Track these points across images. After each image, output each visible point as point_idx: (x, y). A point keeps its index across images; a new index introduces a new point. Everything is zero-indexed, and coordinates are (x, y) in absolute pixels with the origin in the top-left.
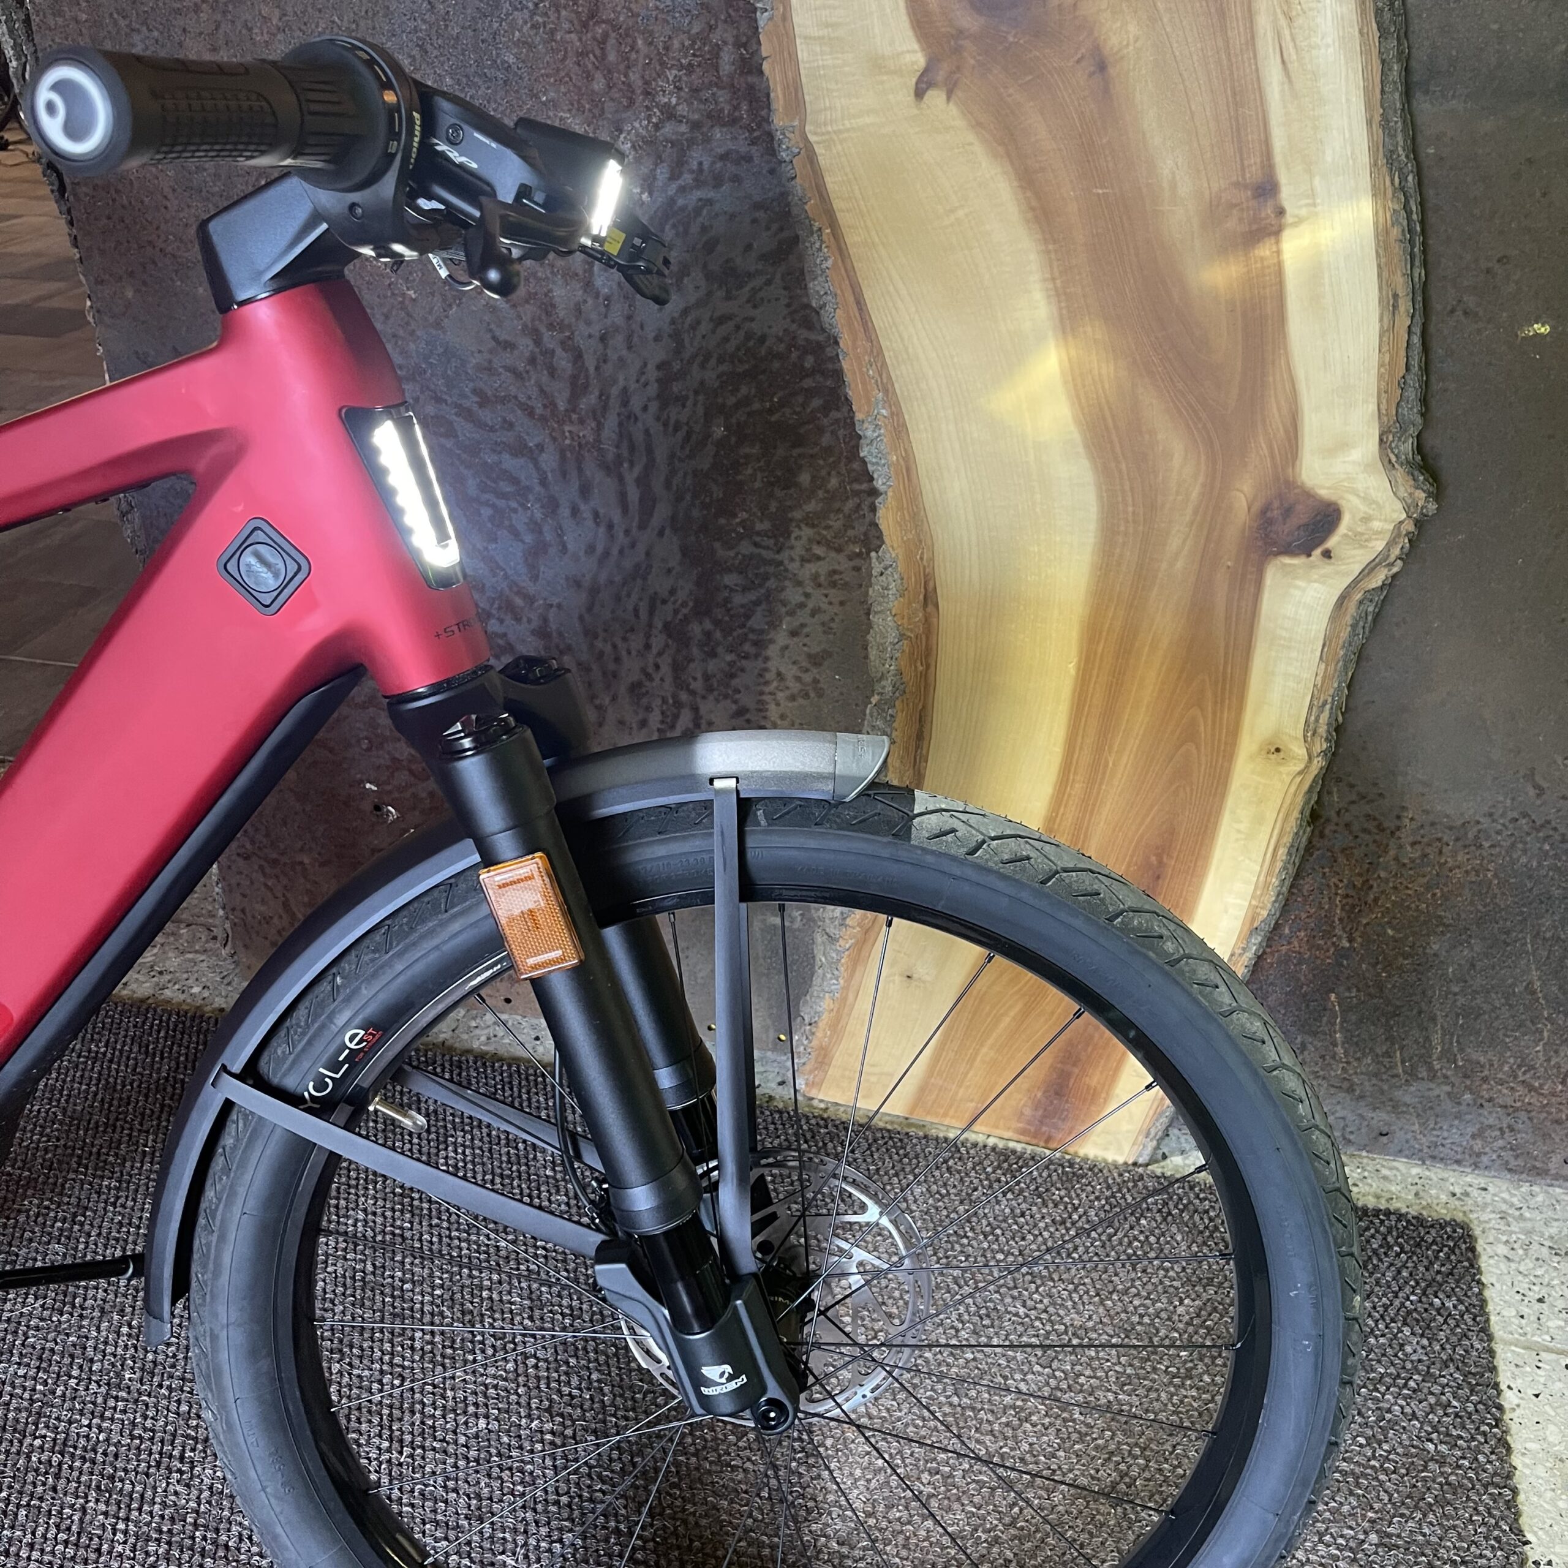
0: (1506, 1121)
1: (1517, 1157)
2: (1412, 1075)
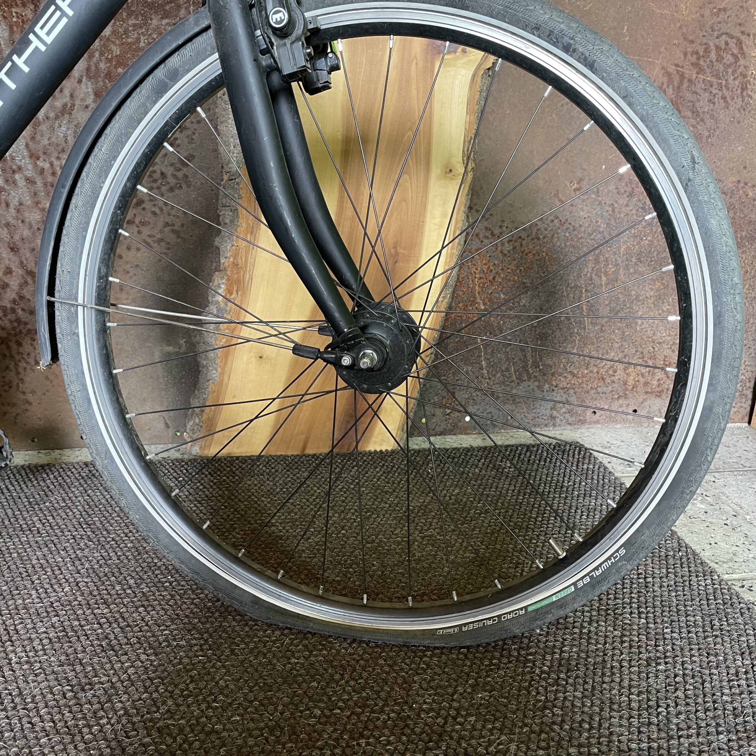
0: (565, 396)
1: (572, 416)
2: (520, 379)
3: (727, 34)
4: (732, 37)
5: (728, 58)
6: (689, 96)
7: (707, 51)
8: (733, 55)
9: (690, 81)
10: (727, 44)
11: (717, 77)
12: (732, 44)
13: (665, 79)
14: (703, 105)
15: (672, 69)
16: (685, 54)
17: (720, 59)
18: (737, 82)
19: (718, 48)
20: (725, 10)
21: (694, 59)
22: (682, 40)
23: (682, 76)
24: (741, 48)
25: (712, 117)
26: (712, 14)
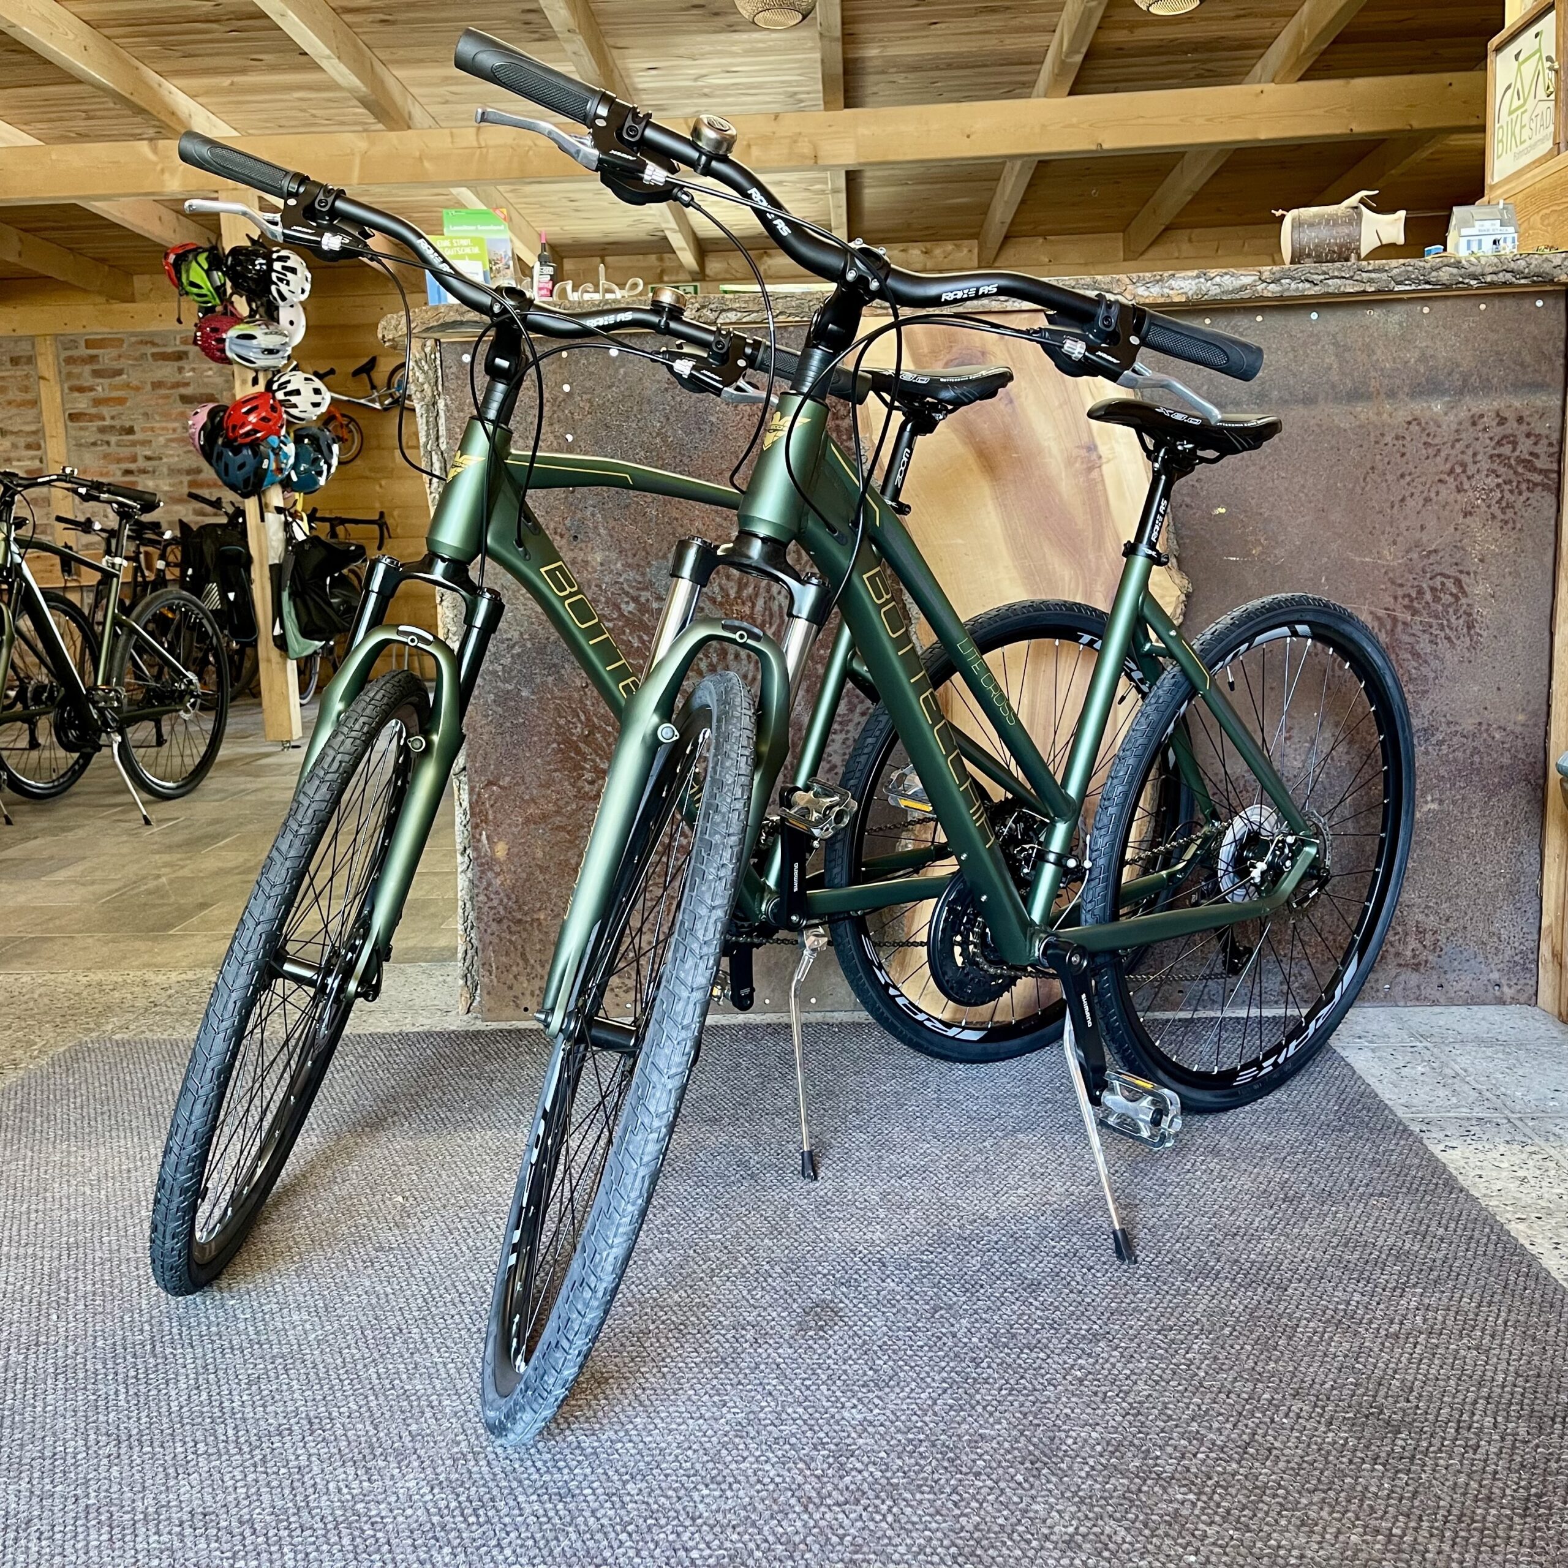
3: (1441, 574)
4: (1449, 577)
5: (1447, 598)
6: (1406, 638)
7: (1421, 592)
8: (1451, 594)
9: (1404, 623)
10: (1443, 584)
11: (1437, 617)
12: (1449, 584)
13: (1376, 624)
14: (1424, 646)
15: (1381, 613)
16: (1396, 598)
17: (1435, 599)
18: (1461, 621)
19: (1433, 589)
20: (1435, 551)
21: (1406, 602)
22: (1389, 585)
23: (1395, 620)
24: (1462, 587)
25: (1436, 657)
26: (1421, 557)
